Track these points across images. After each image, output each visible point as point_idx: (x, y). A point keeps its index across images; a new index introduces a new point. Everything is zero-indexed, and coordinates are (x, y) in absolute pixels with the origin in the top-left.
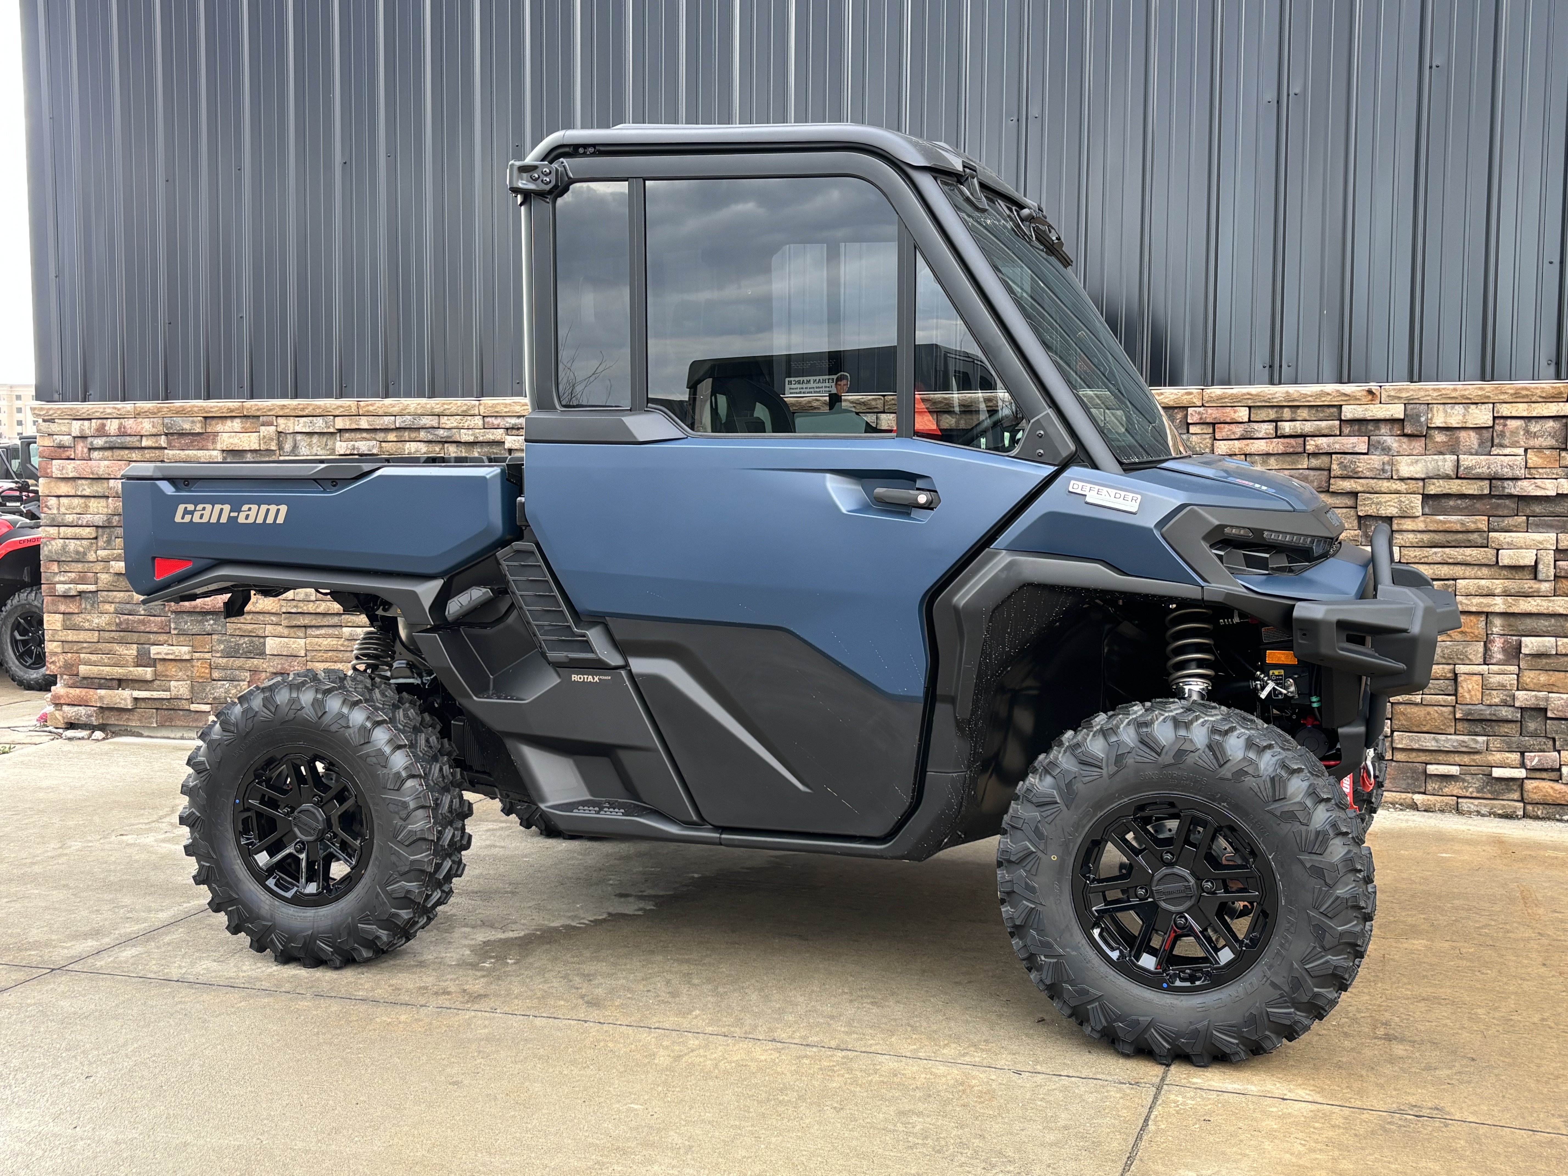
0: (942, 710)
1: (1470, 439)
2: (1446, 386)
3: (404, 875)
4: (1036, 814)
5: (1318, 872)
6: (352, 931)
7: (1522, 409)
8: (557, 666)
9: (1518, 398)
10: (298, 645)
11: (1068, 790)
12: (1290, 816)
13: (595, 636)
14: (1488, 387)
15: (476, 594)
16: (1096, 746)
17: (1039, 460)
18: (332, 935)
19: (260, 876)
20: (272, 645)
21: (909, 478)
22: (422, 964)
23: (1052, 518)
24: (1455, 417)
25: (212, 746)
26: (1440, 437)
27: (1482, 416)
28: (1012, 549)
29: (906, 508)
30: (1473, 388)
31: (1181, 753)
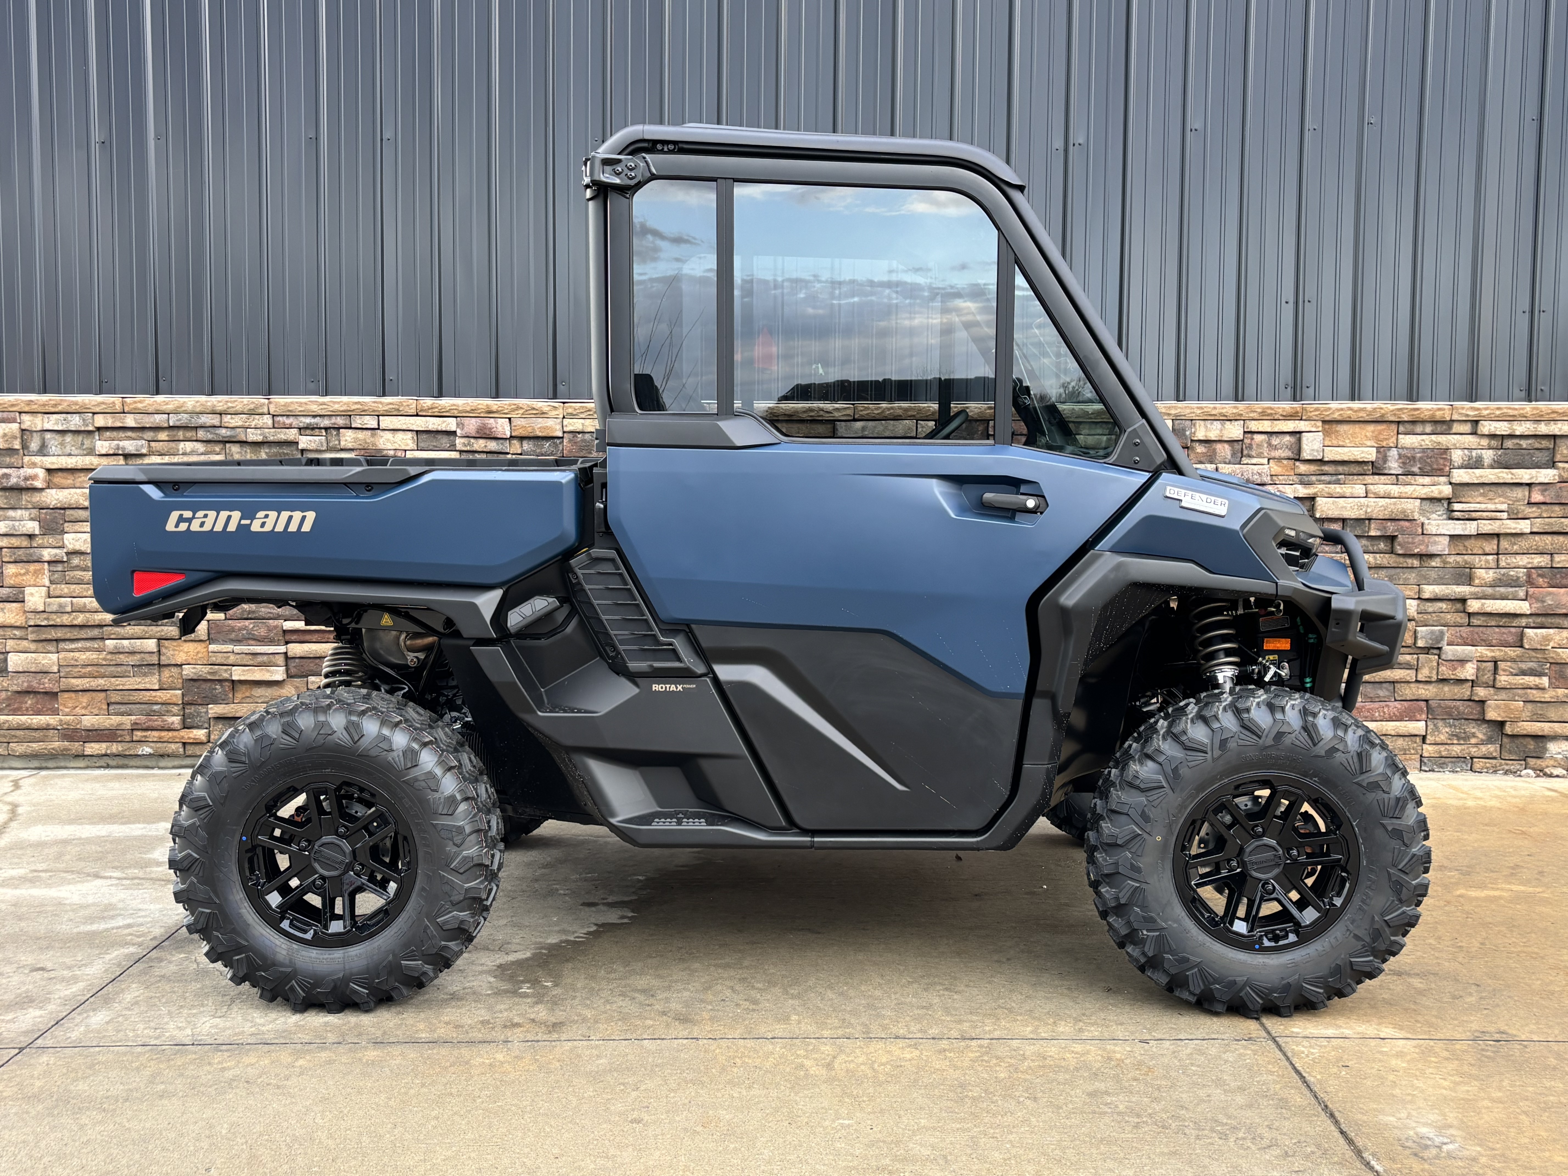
0: (1040, 706)
1: (1224, 451)
2: (1208, 406)
3: (455, 905)
4: (1142, 799)
5: (1397, 834)
6: (394, 969)
7: (1266, 426)
8: (633, 677)
9: (1265, 416)
10: (50, 660)
11: (1174, 776)
12: (1375, 786)
13: (679, 643)
14: (1241, 406)
15: (539, 605)
16: (1198, 733)
17: (1134, 466)
18: (368, 977)
19: (272, 919)
20: (15, 661)
21: (1013, 483)
22: (454, 997)
23: (1151, 522)
24: (1213, 431)
25: (215, 780)
26: (1200, 449)
27: (1235, 431)
28: (1116, 550)
29: (1010, 513)
30: (1228, 407)
31: (1280, 735)
